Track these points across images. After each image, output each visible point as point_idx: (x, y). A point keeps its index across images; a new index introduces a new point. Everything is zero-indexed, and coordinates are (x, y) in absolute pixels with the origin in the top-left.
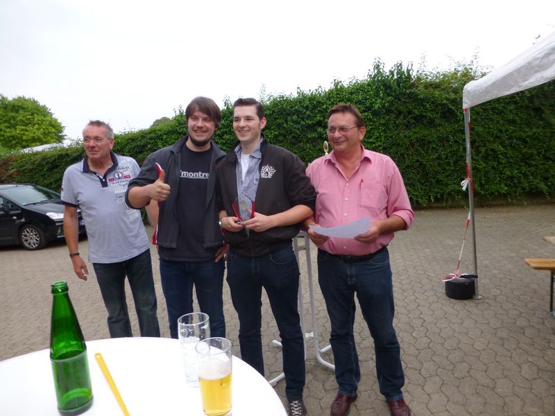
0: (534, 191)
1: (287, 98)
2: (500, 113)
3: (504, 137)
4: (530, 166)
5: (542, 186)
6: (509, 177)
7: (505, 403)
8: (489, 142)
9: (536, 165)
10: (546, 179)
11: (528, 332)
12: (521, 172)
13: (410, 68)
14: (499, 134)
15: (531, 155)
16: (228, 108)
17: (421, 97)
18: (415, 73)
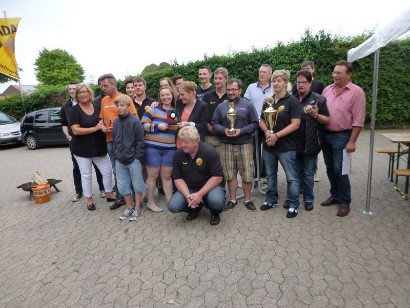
1: (246, 53)
16: (206, 59)
17: (336, 53)
18: (333, 37)
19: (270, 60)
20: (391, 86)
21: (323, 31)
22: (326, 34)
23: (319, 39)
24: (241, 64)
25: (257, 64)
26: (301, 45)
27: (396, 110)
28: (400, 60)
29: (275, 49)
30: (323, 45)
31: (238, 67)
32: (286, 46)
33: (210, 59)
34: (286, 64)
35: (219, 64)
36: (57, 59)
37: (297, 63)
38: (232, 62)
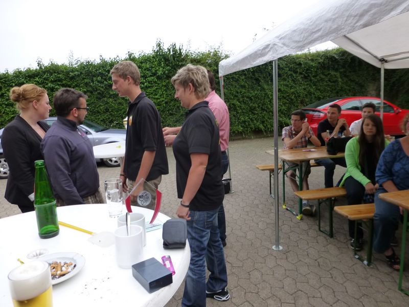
0: (257, 130)
1: (92, 63)
2: (237, 81)
3: (240, 96)
4: (254, 114)
5: (261, 126)
6: (243, 121)
7: (252, 243)
8: (231, 99)
9: (257, 114)
10: (263, 122)
11: (260, 206)
12: (249, 118)
13: (181, 48)
14: (236, 94)
15: (255, 108)
16: (41, 68)
18: (184, 52)
20: (238, 100)
21: (175, 45)
22: (177, 48)
23: (172, 53)
24: (88, 75)
25: (107, 75)
26: (153, 57)
27: (244, 122)
28: (243, 77)
30: (176, 59)
31: (84, 79)
32: (137, 57)
33: (46, 67)
35: (59, 74)
37: (151, 76)
38: (76, 73)
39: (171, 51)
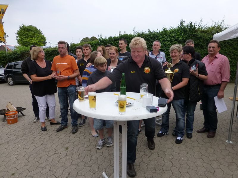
1: (144, 33)
13: (195, 24)
16: (120, 36)
17: (199, 36)
18: (197, 27)
19: (159, 38)
21: (191, 23)
22: (193, 24)
23: (189, 28)
25: (151, 40)
26: (178, 30)
29: (162, 32)
30: (191, 31)
32: (168, 30)
33: (122, 36)
34: (168, 41)
35: (128, 39)
36: (30, 32)
37: (175, 41)
39: (189, 26)
